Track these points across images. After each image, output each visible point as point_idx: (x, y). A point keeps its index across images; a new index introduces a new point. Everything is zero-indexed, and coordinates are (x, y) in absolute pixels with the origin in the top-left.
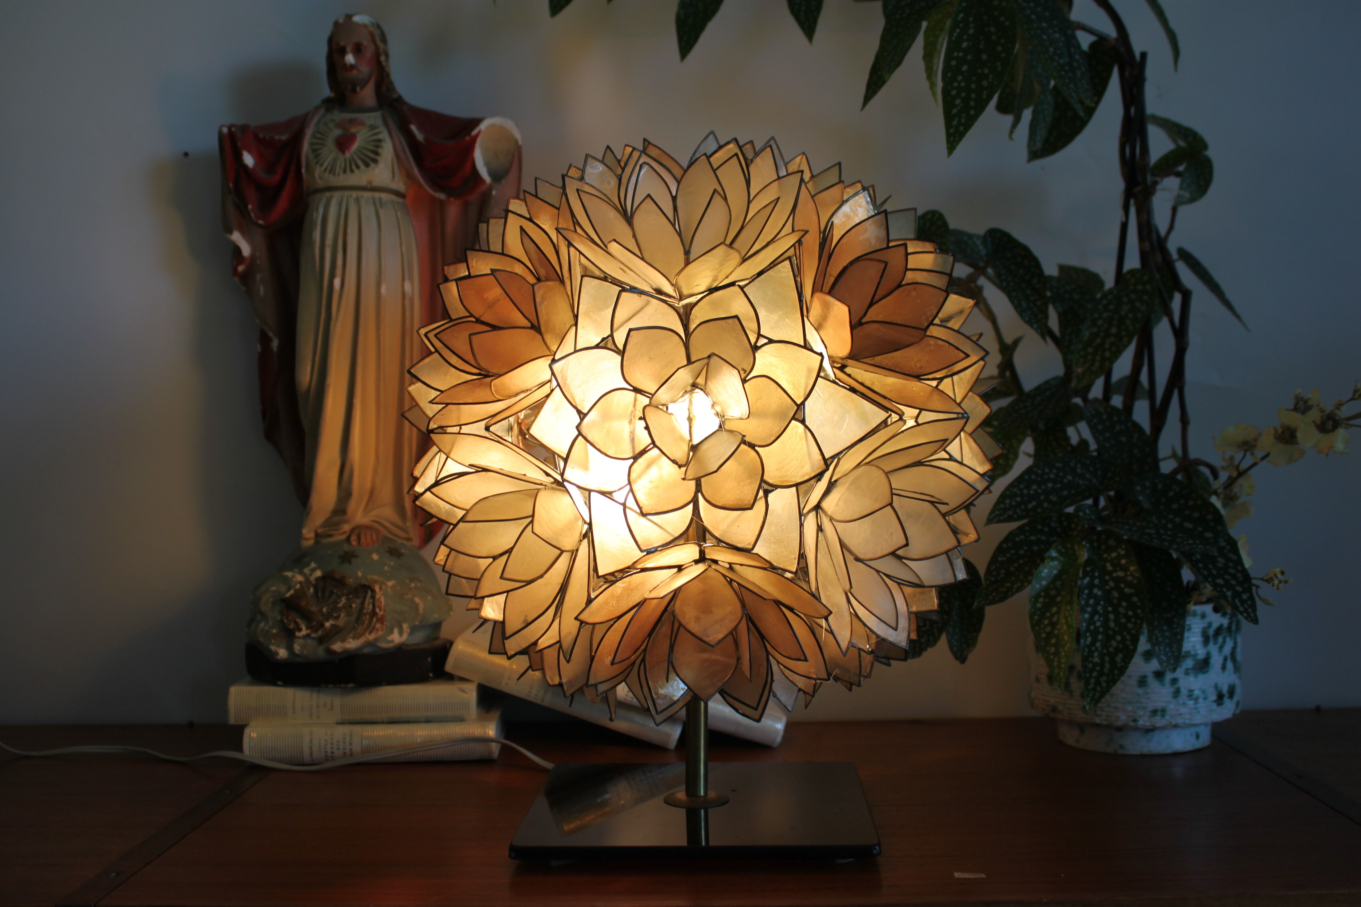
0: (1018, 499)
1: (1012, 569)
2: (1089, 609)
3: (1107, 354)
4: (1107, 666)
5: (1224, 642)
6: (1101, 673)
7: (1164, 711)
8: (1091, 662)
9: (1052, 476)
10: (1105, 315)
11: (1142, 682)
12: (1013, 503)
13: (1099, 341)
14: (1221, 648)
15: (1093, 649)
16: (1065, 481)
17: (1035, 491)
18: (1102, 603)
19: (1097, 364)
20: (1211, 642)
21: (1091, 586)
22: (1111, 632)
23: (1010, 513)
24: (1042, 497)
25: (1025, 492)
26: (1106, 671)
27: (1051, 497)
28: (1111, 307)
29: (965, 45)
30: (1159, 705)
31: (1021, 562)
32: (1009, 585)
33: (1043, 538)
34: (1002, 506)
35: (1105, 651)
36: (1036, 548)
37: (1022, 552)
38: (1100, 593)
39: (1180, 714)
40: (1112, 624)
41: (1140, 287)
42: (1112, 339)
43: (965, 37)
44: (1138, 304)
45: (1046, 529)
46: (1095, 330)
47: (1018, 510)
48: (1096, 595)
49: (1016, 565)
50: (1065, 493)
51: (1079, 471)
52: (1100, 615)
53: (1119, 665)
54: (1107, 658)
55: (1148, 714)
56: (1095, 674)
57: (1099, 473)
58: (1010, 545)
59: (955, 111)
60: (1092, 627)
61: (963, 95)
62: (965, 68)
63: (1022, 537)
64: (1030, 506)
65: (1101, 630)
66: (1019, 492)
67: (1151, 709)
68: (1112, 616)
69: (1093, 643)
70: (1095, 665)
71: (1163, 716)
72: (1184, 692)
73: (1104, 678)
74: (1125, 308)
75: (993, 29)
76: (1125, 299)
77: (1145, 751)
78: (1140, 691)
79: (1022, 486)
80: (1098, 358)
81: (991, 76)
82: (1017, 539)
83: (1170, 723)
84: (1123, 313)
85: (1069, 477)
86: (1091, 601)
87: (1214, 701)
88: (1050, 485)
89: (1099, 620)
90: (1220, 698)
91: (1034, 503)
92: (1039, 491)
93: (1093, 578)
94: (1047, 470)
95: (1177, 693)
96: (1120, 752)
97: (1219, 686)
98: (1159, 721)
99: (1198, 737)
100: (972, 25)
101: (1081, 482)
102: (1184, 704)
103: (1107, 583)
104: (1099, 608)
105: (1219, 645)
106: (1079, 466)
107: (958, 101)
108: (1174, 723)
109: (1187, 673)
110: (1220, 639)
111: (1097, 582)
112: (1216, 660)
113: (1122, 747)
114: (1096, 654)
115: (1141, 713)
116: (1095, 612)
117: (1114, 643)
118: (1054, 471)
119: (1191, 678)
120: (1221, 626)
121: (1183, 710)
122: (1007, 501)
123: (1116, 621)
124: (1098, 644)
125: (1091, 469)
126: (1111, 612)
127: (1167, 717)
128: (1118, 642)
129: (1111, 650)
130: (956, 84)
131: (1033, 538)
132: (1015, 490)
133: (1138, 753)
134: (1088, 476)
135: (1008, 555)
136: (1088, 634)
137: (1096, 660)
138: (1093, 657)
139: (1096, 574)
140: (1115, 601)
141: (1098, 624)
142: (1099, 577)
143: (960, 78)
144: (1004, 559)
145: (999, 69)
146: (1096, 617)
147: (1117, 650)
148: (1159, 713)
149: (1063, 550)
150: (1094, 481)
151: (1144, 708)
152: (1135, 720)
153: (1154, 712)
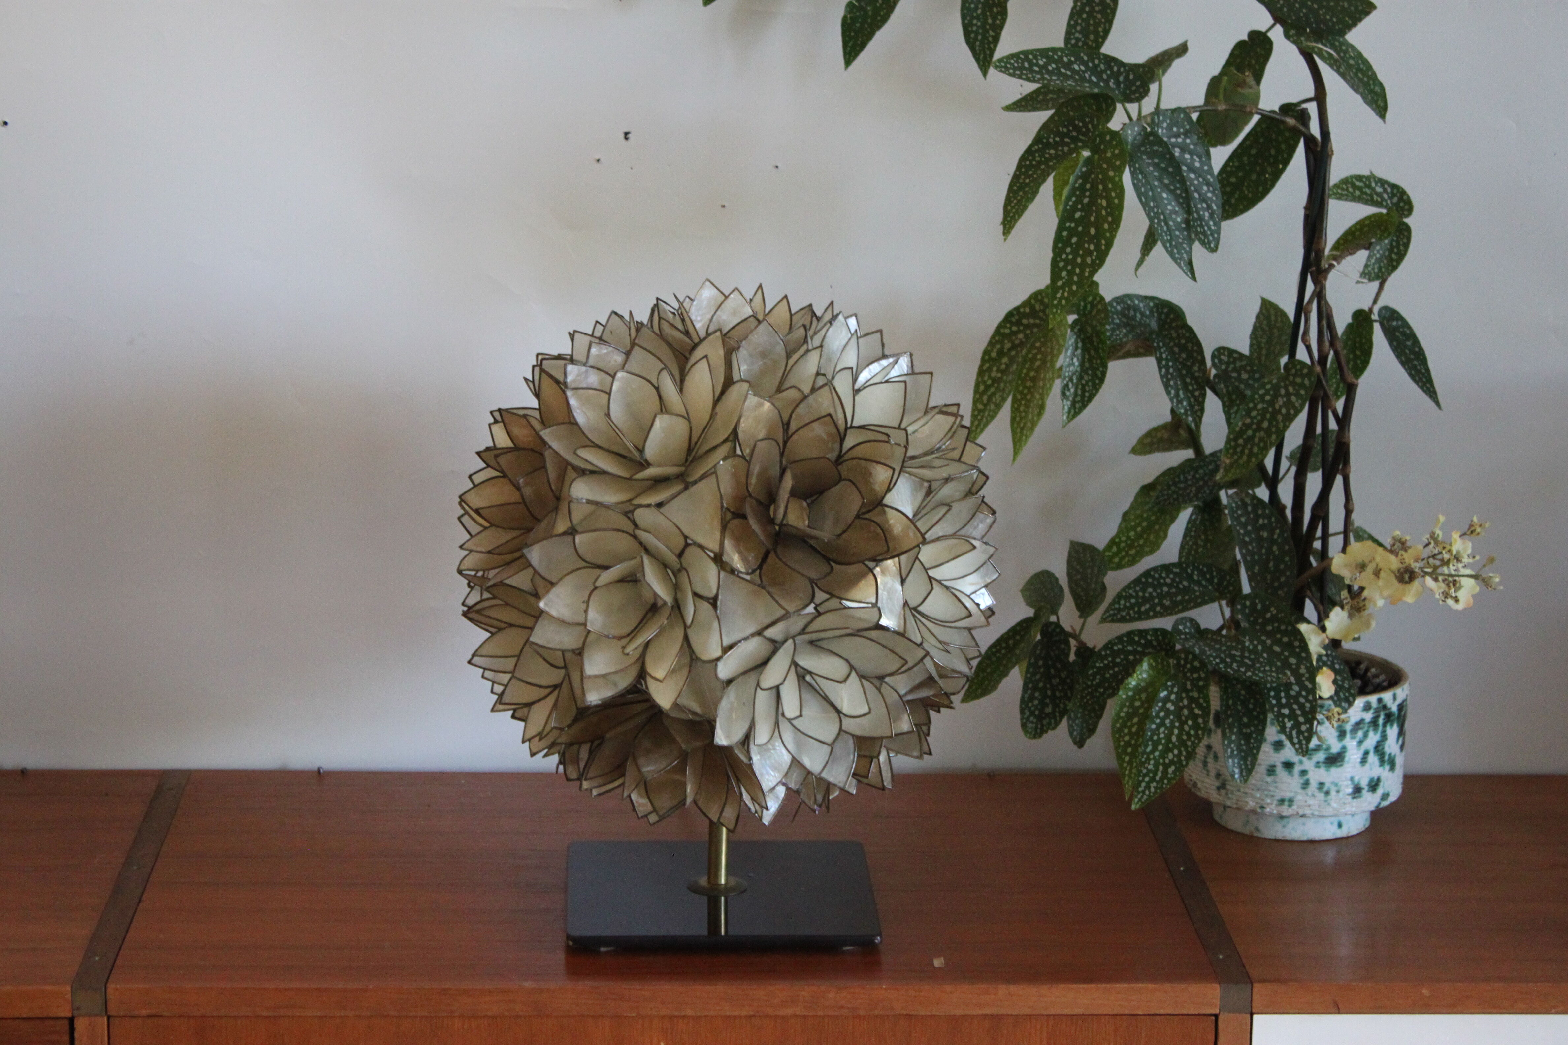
0: (1133, 601)
1: (1107, 675)
2: (1158, 721)
3: (1255, 450)
4: (1159, 774)
5: (1366, 735)
6: (1153, 780)
7: (1291, 801)
8: (1147, 768)
9: (1168, 581)
10: (1260, 406)
11: (1271, 770)
12: (1128, 604)
13: (1250, 433)
14: (1360, 742)
15: (1152, 756)
16: (1181, 586)
17: (1151, 594)
18: (1172, 717)
19: (1245, 458)
20: (1348, 736)
21: (1167, 700)
22: (1171, 745)
23: (1124, 613)
24: (1156, 601)
25: (1141, 594)
26: (1157, 778)
27: (1165, 601)
28: (1268, 398)
29: (1078, 215)
30: (1287, 795)
31: (1116, 669)
32: (1102, 690)
33: (1140, 649)
34: (1117, 606)
35: (1161, 761)
36: (1131, 658)
37: (1118, 660)
38: (1172, 708)
39: (1309, 806)
40: (1174, 739)
41: (1298, 380)
42: (1262, 433)
43: (1079, 206)
44: (1293, 399)
45: (1143, 641)
46: (1248, 421)
47: (1131, 612)
48: (1168, 709)
49: (1111, 672)
50: (1179, 598)
51: (1195, 577)
52: (1166, 728)
53: (1169, 776)
54: (1161, 768)
55: (1275, 802)
56: (1147, 779)
57: (1216, 580)
58: (1108, 652)
59: (1060, 283)
60: (1155, 738)
61: (1069, 268)
62: (1074, 240)
63: (1120, 646)
64: (1143, 609)
65: (1163, 741)
66: (1134, 594)
67: (1278, 797)
68: (1176, 731)
69: (1152, 752)
70: (1149, 771)
71: (1290, 806)
72: (1314, 784)
73: (1155, 784)
74: (1280, 401)
75: (1104, 203)
76: (1283, 391)
77: (1280, 836)
78: (1269, 779)
79: (1138, 589)
80: (1246, 451)
81: (1095, 253)
82: (1115, 648)
83: (1298, 813)
84: (1277, 407)
85: (1185, 583)
86: (1162, 714)
87: (1349, 794)
88: (1165, 589)
89: (1164, 732)
90: (1357, 791)
91: (1147, 606)
92: (1154, 594)
93: (1171, 693)
94: (1164, 575)
95: (1306, 784)
96: (1256, 834)
97: (1356, 779)
98: (1285, 810)
99: (1340, 825)
100: (1087, 194)
101: (1196, 588)
102: (1313, 795)
103: (1181, 699)
104: (1167, 721)
105: (1357, 739)
106: (1196, 573)
107: (1064, 274)
108: (1301, 813)
109: (1317, 765)
110: (1360, 734)
111: (1173, 697)
112: (1353, 755)
113: (1257, 829)
114: (1152, 762)
115: (1269, 801)
116: (1162, 724)
117: (1171, 756)
118: (1171, 576)
119: (1322, 770)
120: (1362, 721)
121: (1311, 801)
122: (1122, 602)
123: (1179, 737)
124: (1157, 754)
125: (1208, 576)
126: (1177, 728)
127: (1294, 807)
128: (1174, 755)
129: (1167, 761)
130: (1064, 256)
131: (1130, 648)
132: (1131, 591)
133: (1273, 837)
134: (1204, 582)
135: (1106, 662)
136: (1150, 743)
137: (1151, 767)
138: (1149, 764)
139: (1175, 690)
140: (1183, 718)
141: (1162, 736)
142: (1176, 693)
143: (1068, 250)
144: (1102, 665)
145: (1103, 248)
146: (1162, 730)
147: (1172, 762)
148: (1286, 803)
149: (1154, 664)
150: (1210, 588)
151: (1272, 796)
152: (1262, 807)
153: (1282, 801)
